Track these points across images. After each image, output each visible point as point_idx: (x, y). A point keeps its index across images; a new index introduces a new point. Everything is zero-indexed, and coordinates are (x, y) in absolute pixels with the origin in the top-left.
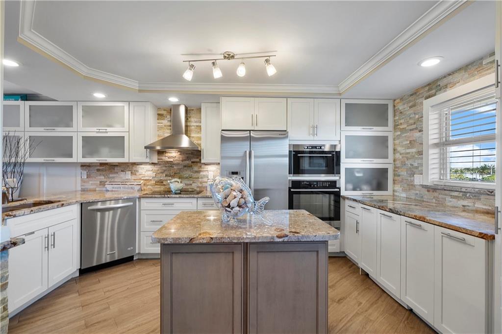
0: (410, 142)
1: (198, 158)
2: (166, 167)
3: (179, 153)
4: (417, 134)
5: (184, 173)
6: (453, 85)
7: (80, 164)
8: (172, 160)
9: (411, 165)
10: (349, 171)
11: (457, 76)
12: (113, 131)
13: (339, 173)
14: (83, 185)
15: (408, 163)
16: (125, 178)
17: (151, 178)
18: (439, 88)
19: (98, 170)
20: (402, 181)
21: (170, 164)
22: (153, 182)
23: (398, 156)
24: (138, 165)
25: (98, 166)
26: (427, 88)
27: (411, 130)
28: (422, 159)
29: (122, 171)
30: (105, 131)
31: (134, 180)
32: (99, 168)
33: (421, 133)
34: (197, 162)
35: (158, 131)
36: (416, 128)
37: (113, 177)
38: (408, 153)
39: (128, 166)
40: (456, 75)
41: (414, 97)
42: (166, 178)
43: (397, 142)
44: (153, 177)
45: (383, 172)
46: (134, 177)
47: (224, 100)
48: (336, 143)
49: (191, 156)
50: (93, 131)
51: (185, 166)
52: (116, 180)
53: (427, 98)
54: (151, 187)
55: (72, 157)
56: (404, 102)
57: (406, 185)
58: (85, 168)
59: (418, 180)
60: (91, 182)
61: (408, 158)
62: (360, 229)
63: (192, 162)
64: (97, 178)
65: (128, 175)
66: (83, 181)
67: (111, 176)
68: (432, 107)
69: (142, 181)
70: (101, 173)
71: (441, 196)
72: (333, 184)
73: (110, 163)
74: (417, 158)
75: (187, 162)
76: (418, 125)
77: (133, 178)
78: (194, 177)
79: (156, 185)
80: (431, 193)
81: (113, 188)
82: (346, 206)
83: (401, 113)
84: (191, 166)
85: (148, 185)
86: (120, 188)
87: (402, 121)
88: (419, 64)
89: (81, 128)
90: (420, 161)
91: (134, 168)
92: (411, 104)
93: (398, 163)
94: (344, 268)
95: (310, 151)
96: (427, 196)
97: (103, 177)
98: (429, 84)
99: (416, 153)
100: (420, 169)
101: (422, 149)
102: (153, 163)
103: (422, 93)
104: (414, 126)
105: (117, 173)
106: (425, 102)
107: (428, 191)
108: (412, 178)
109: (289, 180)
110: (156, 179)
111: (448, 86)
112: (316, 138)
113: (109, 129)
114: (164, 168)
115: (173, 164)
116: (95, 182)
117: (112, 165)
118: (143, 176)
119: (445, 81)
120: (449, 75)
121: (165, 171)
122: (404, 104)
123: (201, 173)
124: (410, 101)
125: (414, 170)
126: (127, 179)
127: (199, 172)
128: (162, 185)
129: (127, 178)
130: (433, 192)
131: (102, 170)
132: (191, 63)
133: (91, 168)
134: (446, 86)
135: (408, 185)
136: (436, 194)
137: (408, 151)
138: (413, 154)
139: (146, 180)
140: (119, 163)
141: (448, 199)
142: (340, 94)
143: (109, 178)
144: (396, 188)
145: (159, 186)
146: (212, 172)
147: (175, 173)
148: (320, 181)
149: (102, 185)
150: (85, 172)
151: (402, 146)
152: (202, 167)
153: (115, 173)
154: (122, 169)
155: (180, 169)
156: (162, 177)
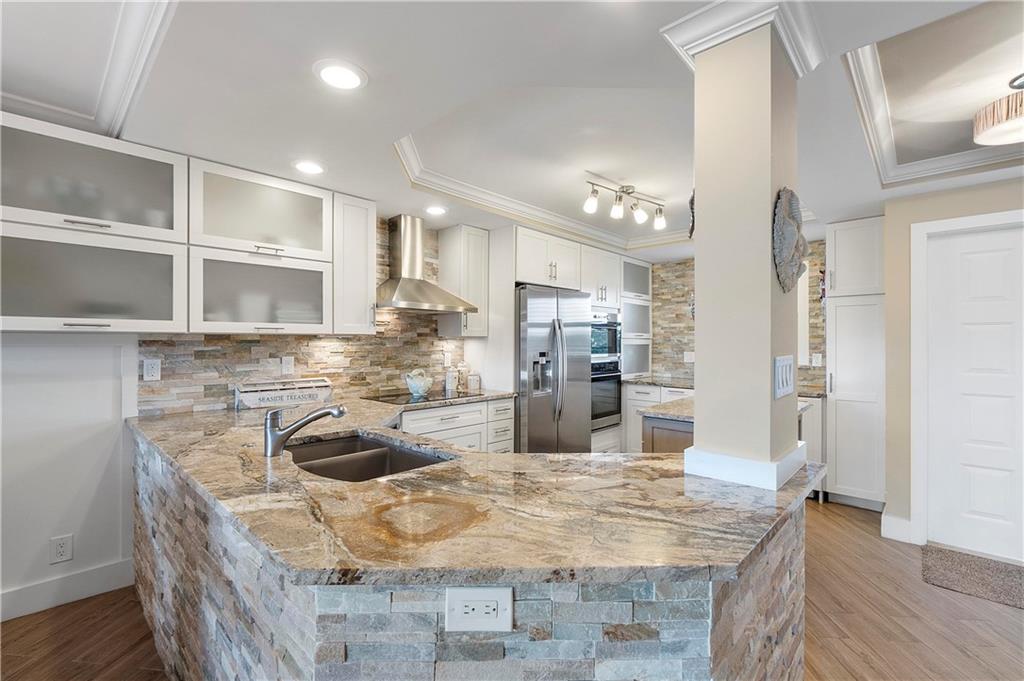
0: (677, 315)
1: (426, 327)
2: (371, 345)
3: (395, 316)
4: (686, 308)
7: (137, 338)
9: (679, 341)
13: (620, 351)
14: (147, 402)
16: (277, 374)
17: (341, 370)
19: (199, 355)
20: (664, 360)
22: (346, 379)
23: (658, 330)
24: (311, 339)
25: (200, 343)
27: (678, 303)
28: (694, 335)
29: (271, 356)
30: (274, 252)
31: (303, 377)
32: (200, 349)
33: (692, 307)
34: (426, 335)
37: (247, 373)
38: (674, 328)
39: (288, 343)
41: (683, 266)
42: (370, 370)
43: (657, 314)
44: (345, 368)
45: (644, 349)
46: (302, 370)
48: (616, 312)
49: (416, 321)
50: (239, 248)
51: (406, 343)
52: (254, 380)
56: (668, 269)
57: (671, 364)
58: (154, 349)
59: (688, 357)
60: (176, 391)
61: (673, 334)
63: (419, 335)
64: (194, 376)
65: (288, 367)
66: (146, 388)
67: (240, 369)
70: (211, 362)
72: (615, 366)
73: (233, 335)
74: (686, 333)
75: (409, 335)
76: (687, 297)
77: (300, 373)
78: (421, 364)
79: (352, 384)
81: (261, 400)
82: (625, 392)
83: (663, 281)
84: (417, 342)
85: (334, 388)
86: (281, 398)
87: (665, 291)
89: (200, 236)
90: (691, 337)
91: (304, 349)
92: (677, 274)
93: (659, 339)
97: (216, 374)
99: (684, 328)
100: (690, 345)
101: (694, 323)
104: (683, 299)
108: (680, 356)
110: (351, 372)
114: (368, 347)
115: (386, 338)
116: (192, 390)
117: (242, 342)
118: (324, 366)
121: (370, 352)
122: (668, 272)
123: (433, 356)
124: (676, 271)
125: (683, 347)
126: (286, 376)
127: (427, 354)
128: (362, 385)
129: (285, 372)
131: (213, 355)
133: (180, 350)
137: (673, 325)
138: (681, 330)
140: (262, 335)
143: (234, 375)
145: (357, 388)
146: (450, 354)
147: (388, 358)
148: (606, 363)
149: (213, 395)
150: (159, 362)
151: (665, 319)
152: (435, 343)
153: (250, 361)
154: (273, 351)
155: (396, 349)
156: (364, 367)
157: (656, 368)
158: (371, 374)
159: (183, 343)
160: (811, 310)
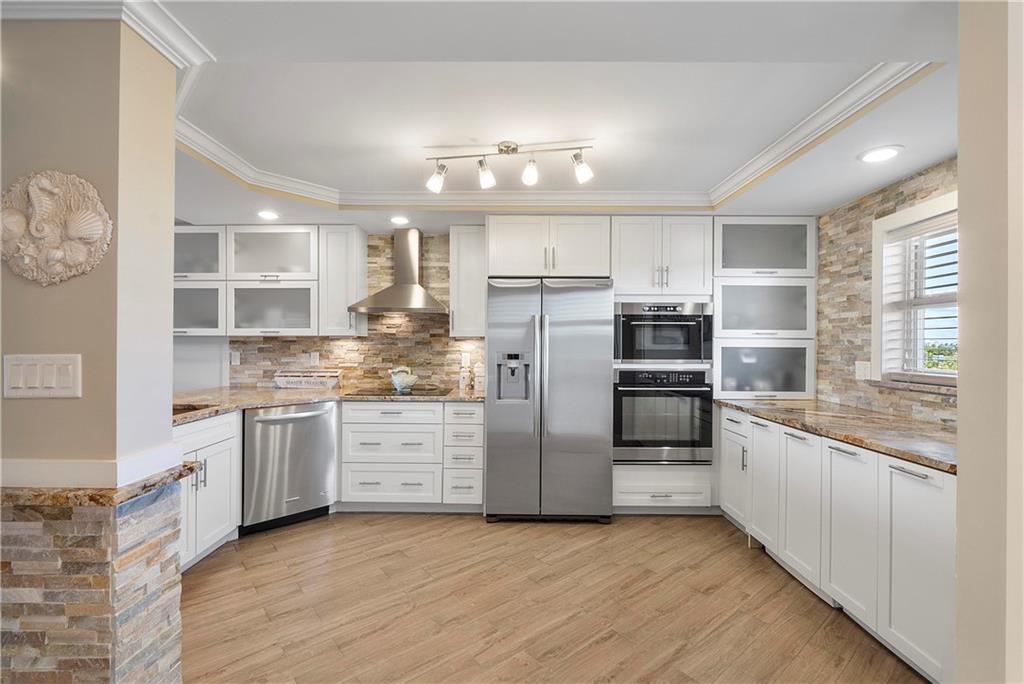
0: (849, 298)
1: (442, 328)
2: (383, 344)
3: (407, 319)
4: (859, 284)
5: (417, 356)
6: (927, 193)
7: (229, 339)
8: (394, 331)
9: (849, 341)
10: (730, 354)
11: (934, 178)
12: (290, 279)
13: (709, 356)
14: (234, 378)
15: (845, 338)
16: (306, 365)
17: (356, 365)
18: (901, 198)
19: (261, 350)
20: (832, 374)
21: (391, 339)
22: (360, 372)
23: (825, 324)
24: (332, 340)
25: (260, 342)
26: (879, 198)
27: (849, 276)
28: (870, 332)
29: (304, 352)
30: (275, 278)
31: (326, 368)
32: (261, 346)
33: (868, 282)
34: (440, 335)
35: (368, 277)
36: (859, 273)
37: (288, 363)
38: (845, 320)
39: (315, 343)
40: (932, 175)
41: (855, 213)
42: (383, 365)
43: (824, 297)
44: (360, 363)
45: (798, 355)
47: (492, 221)
48: (706, 300)
49: (429, 323)
50: (253, 280)
51: (418, 343)
52: (292, 368)
53: (880, 215)
54: (356, 381)
55: (217, 327)
56: (838, 221)
57: (839, 382)
58: (236, 346)
59: (863, 371)
60: (246, 372)
61: (843, 330)
62: (749, 462)
63: (433, 336)
64: (258, 364)
65: (314, 360)
66: (234, 370)
67: (283, 360)
68: (889, 232)
69: (340, 371)
70: (265, 355)
71: (903, 402)
72: (698, 378)
73: (282, 337)
74: (860, 329)
75: (422, 335)
76: (862, 265)
77: (323, 365)
78: (435, 362)
79: (365, 377)
80: (886, 396)
81: (288, 383)
82: (722, 419)
83: (831, 242)
84: (430, 342)
85: (350, 378)
86: (301, 382)
87: (833, 258)
88: (859, 158)
89: (233, 275)
90: (865, 336)
91: (326, 347)
92: (849, 226)
93: (826, 339)
94: (719, 536)
95: (654, 316)
96: (879, 401)
97: (270, 363)
98: (883, 191)
99: (858, 319)
100: (865, 350)
101: (870, 311)
102: (359, 337)
103: (870, 206)
104: (855, 269)
105: (295, 355)
106: (876, 223)
107: (881, 392)
108: (852, 368)
109: (615, 370)
110: (365, 366)
111: (919, 195)
112: (666, 290)
113: (282, 276)
114: (380, 346)
115: (397, 339)
116: (255, 372)
117: (286, 341)
118: (341, 361)
119: (912, 186)
120: (920, 174)
121: (381, 351)
122: (836, 226)
123: (448, 356)
124: (847, 221)
125: (856, 352)
126: (313, 367)
127: (443, 353)
128: (376, 378)
129: (312, 364)
130: (890, 394)
131: (268, 350)
132: (441, 162)
133: (249, 347)
134: (914, 196)
135: (844, 380)
136: (894, 398)
137: (844, 315)
138: (854, 322)
139: (346, 368)
140: (297, 337)
141: (917, 407)
142: (712, 208)
143: (280, 364)
144: (820, 387)
145: (370, 380)
146: (468, 354)
147: (400, 357)
148: (672, 372)
149: (267, 377)
150: (238, 354)
151: (834, 306)
152: (450, 344)
153: (290, 355)
154: (304, 348)
155: (409, 349)
156: (377, 363)
157: (824, 385)
158: (383, 369)
159: (251, 342)
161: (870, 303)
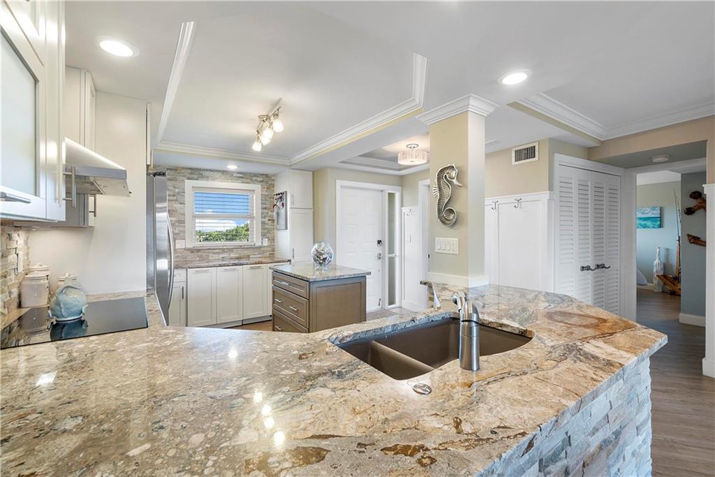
4: (178, 205)
18: (202, 176)
26: (189, 171)
33: (183, 205)
53: (189, 179)
59: (180, 245)
71: (204, 254)
76: (179, 198)
88: (226, 165)
90: (181, 229)
96: (190, 256)
98: (191, 169)
100: (181, 235)
103: (183, 172)
104: (175, 198)
106: (187, 181)
119: (207, 174)
120: (211, 171)
134: (208, 177)
136: (200, 254)
141: (210, 255)
160: (262, 213)
161: (184, 215)
